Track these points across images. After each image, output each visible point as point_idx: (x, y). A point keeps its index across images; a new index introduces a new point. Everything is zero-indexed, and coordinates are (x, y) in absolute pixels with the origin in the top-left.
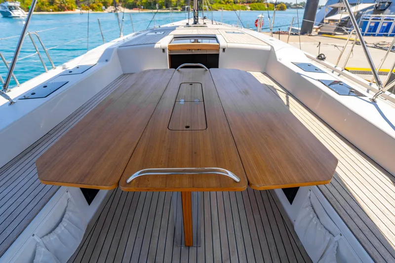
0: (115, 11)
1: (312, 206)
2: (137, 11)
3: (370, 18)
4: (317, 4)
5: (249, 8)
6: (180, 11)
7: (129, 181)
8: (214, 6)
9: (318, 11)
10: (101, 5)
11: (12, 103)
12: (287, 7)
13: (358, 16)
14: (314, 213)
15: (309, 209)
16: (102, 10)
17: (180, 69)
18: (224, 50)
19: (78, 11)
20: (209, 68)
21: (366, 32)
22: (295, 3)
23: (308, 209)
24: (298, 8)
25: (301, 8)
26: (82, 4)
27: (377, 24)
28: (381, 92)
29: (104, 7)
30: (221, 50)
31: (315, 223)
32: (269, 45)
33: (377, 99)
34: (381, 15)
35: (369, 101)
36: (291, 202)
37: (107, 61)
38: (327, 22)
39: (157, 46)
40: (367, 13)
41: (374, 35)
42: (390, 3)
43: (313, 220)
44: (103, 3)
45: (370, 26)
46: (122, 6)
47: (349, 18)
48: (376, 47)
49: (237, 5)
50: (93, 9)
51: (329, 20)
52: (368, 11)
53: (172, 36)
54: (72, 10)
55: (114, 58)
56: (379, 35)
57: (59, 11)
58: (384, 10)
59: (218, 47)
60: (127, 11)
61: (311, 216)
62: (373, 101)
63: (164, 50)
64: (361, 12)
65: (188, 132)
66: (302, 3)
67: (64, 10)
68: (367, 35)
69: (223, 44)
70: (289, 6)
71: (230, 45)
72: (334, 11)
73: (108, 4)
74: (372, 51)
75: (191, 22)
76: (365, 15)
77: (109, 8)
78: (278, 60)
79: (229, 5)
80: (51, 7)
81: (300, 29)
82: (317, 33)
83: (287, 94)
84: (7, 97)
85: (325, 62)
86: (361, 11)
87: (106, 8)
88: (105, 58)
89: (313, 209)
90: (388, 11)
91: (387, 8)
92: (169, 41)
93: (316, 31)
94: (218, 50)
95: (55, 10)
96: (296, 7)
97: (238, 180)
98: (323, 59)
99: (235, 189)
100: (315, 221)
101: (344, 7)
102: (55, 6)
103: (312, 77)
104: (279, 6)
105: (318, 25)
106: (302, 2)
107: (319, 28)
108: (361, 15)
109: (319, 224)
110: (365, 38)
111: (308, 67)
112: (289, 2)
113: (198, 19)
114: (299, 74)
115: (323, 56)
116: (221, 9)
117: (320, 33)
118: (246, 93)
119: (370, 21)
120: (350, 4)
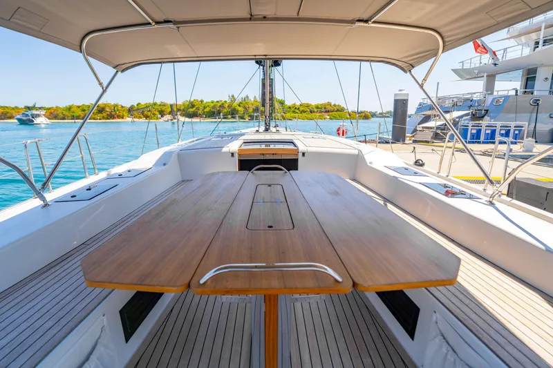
0: (172, 120)
1: (443, 336)
2: (199, 120)
3: (470, 125)
4: (406, 111)
5: (328, 117)
6: (247, 120)
7: (202, 281)
8: (288, 115)
9: (408, 119)
10: (157, 113)
11: (46, 205)
12: (372, 117)
13: (455, 123)
14: (447, 345)
15: (439, 340)
16: (157, 119)
17: (255, 172)
18: (303, 154)
19: (129, 119)
20: (289, 171)
21: (468, 139)
22: (381, 112)
23: (437, 340)
24: (385, 117)
25: (388, 117)
26: (135, 113)
27: (479, 132)
28: (497, 192)
29: (159, 116)
30: (300, 155)
31: (453, 360)
32: (356, 149)
33: (494, 201)
34: (481, 122)
35: (486, 203)
36: (412, 336)
37: (164, 164)
38: (421, 129)
39: (225, 150)
40: (465, 120)
41: (479, 143)
42: (487, 111)
43: (449, 356)
44: (159, 111)
45: (471, 133)
46: (181, 115)
47: (446, 125)
48: (484, 154)
49: (314, 114)
50: (147, 117)
51: (423, 127)
52: (465, 118)
53: (242, 141)
54: (123, 118)
55: (173, 162)
56: (484, 143)
57: (107, 119)
58: (483, 117)
59: (297, 151)
60: (187, 120)
61: (444, 350)
62: (491, 204)
63: (233, 154)
64: (457, 120)
65: (271, 231)
66: (388, 112)
67: (114, 118)
68: (469, 142)
69: (302, 148)
70: (374, 115)
71: (310, 149)
72: (427, 119)
73: (165, 113)
74: (481, 159)
75: (262, 129)
76: (463, 122)
77: (165, 117)
78: (369, 164)
79: (304, 114)
80: (99, 115)
81: (391, 137)
82: (411, 142)
83: (385, 201)
84: (43, 199)
85: (425, 168)
86: (457, 118)
87: (162, 116)
88: (163, 162)
89: (444, 339)
90: (486, 118)
91: (485, 115)
92: (239, 145)
93: (410, 140)
94: (297, 155)
95: (104, 118)
96: (382, 115)
97: (340, 279)
98: (422, 165)
99: (338, 291)
100: (451, 356)
101: (436, 114)
102: (104, 114)
103: (413, 181)
104: (363, 115)
105: (412, 134)
106: (388, 110)
107: (412, 137)
108: (458, 122)
109: (458, 360)
110: (470, 146)
111: (405, 171)
112: (373, 111)
113: (270, 126)
114: (396, 178)
115: (421, 162)
116: (295, 118)
117: (415, 141)
118: (337, 194)
119: (470, 128)
120: (444, 112)
